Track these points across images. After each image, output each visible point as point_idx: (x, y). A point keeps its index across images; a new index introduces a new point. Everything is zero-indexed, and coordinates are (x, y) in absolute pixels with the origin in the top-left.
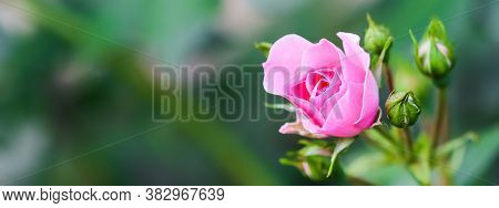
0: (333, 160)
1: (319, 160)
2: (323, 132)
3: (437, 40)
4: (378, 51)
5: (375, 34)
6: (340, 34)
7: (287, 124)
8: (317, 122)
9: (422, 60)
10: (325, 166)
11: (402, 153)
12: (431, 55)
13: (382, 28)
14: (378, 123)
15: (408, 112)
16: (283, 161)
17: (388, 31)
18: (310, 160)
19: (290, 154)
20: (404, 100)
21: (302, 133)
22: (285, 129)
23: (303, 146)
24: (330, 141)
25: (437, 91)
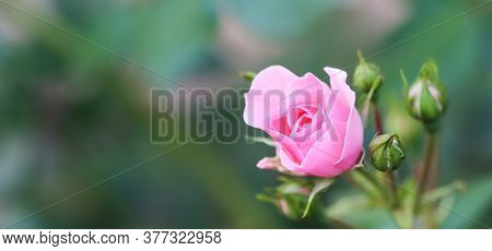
0: (310, 200)
1: (298, 199)
2: (301, 170)
3: (428, 82)
4: (367, 90)
5: (364, 71)
6: (327, 69)
7: (265, 159)
8: (297, 160)
9: (412, 102)
10: (303, 205)
11: (386, 198)
12: (422, 98)
13: (373, 66)
14: (360, 165)
15: (392, 155)
16: (260, 197)
17: (378, 69)
18: (289, 198)
19: (268, 189)
20: (388, 143)
21: (281, 169)
22: (263, 164)
23: (281, 183)
24: (310, 180)
25: (427, 136)
